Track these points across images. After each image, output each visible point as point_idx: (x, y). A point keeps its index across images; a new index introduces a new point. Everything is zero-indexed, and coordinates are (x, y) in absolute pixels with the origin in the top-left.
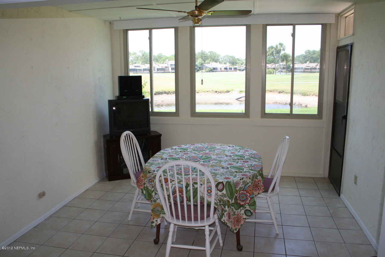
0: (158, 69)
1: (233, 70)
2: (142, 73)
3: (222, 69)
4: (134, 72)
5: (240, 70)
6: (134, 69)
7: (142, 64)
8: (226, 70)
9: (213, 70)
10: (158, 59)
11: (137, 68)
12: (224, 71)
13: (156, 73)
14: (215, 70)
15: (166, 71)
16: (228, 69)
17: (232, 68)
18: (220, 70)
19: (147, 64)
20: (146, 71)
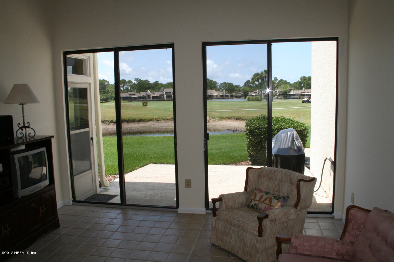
0: (153, 97)
1: (229, 97)
2: (137, 101)
3: (218, 97)
4: (129, 100)
5: (237, 97)
6: (129, 97)
7: (137, 92)
8: (222, 97)
9: (209, 97)
10: (155, 87)
11: (132, 96)
12: (220, 99)
13: (151, 101)
14: (211, 97)
15: (161, 99)
16: (225, 96)
17: (228, 95)
18: (216, 97)
19: (142, 92)
20: (141, 99)
